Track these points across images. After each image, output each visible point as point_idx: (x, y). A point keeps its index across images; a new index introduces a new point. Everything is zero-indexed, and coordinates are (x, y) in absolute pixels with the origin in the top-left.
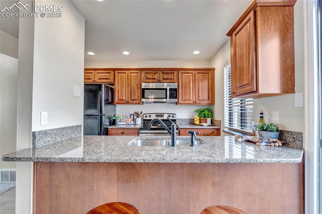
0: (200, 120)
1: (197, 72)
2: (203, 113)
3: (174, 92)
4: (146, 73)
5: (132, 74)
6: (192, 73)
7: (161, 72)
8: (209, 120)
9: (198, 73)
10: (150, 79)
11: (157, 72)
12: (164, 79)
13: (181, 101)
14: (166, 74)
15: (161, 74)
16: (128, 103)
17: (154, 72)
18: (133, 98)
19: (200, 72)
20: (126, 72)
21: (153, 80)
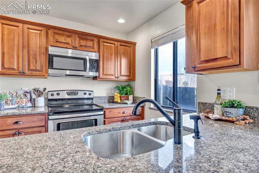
0: (120, 97)
1: (119, 43)
2: (125, 90)
3: (95, 63)
4: (55, 33)
5: (31, 31)
6: (114, 44)
7: (77, 35)
8: (131, 97)
9: (120, 45)
10: (61, 42)
11: (71, 34)
12: (81, 46)
13: (102, 76)
14: (83, 39)
15: (77, 39)
16: (22, 74)
17: (67, 34)
18: (32, 67)
19: (122, 44)
20: (20, 25)
21: (65, 46)
